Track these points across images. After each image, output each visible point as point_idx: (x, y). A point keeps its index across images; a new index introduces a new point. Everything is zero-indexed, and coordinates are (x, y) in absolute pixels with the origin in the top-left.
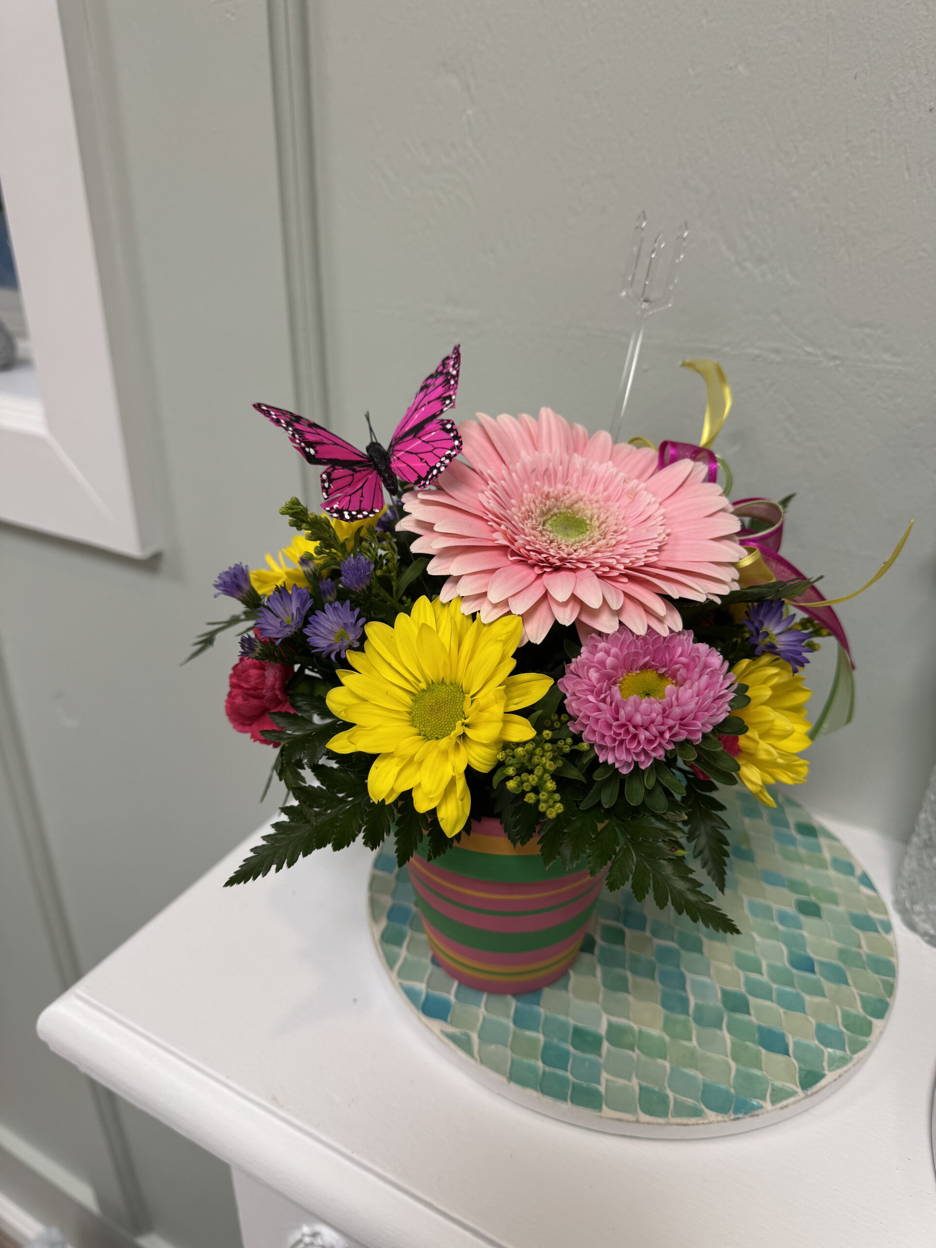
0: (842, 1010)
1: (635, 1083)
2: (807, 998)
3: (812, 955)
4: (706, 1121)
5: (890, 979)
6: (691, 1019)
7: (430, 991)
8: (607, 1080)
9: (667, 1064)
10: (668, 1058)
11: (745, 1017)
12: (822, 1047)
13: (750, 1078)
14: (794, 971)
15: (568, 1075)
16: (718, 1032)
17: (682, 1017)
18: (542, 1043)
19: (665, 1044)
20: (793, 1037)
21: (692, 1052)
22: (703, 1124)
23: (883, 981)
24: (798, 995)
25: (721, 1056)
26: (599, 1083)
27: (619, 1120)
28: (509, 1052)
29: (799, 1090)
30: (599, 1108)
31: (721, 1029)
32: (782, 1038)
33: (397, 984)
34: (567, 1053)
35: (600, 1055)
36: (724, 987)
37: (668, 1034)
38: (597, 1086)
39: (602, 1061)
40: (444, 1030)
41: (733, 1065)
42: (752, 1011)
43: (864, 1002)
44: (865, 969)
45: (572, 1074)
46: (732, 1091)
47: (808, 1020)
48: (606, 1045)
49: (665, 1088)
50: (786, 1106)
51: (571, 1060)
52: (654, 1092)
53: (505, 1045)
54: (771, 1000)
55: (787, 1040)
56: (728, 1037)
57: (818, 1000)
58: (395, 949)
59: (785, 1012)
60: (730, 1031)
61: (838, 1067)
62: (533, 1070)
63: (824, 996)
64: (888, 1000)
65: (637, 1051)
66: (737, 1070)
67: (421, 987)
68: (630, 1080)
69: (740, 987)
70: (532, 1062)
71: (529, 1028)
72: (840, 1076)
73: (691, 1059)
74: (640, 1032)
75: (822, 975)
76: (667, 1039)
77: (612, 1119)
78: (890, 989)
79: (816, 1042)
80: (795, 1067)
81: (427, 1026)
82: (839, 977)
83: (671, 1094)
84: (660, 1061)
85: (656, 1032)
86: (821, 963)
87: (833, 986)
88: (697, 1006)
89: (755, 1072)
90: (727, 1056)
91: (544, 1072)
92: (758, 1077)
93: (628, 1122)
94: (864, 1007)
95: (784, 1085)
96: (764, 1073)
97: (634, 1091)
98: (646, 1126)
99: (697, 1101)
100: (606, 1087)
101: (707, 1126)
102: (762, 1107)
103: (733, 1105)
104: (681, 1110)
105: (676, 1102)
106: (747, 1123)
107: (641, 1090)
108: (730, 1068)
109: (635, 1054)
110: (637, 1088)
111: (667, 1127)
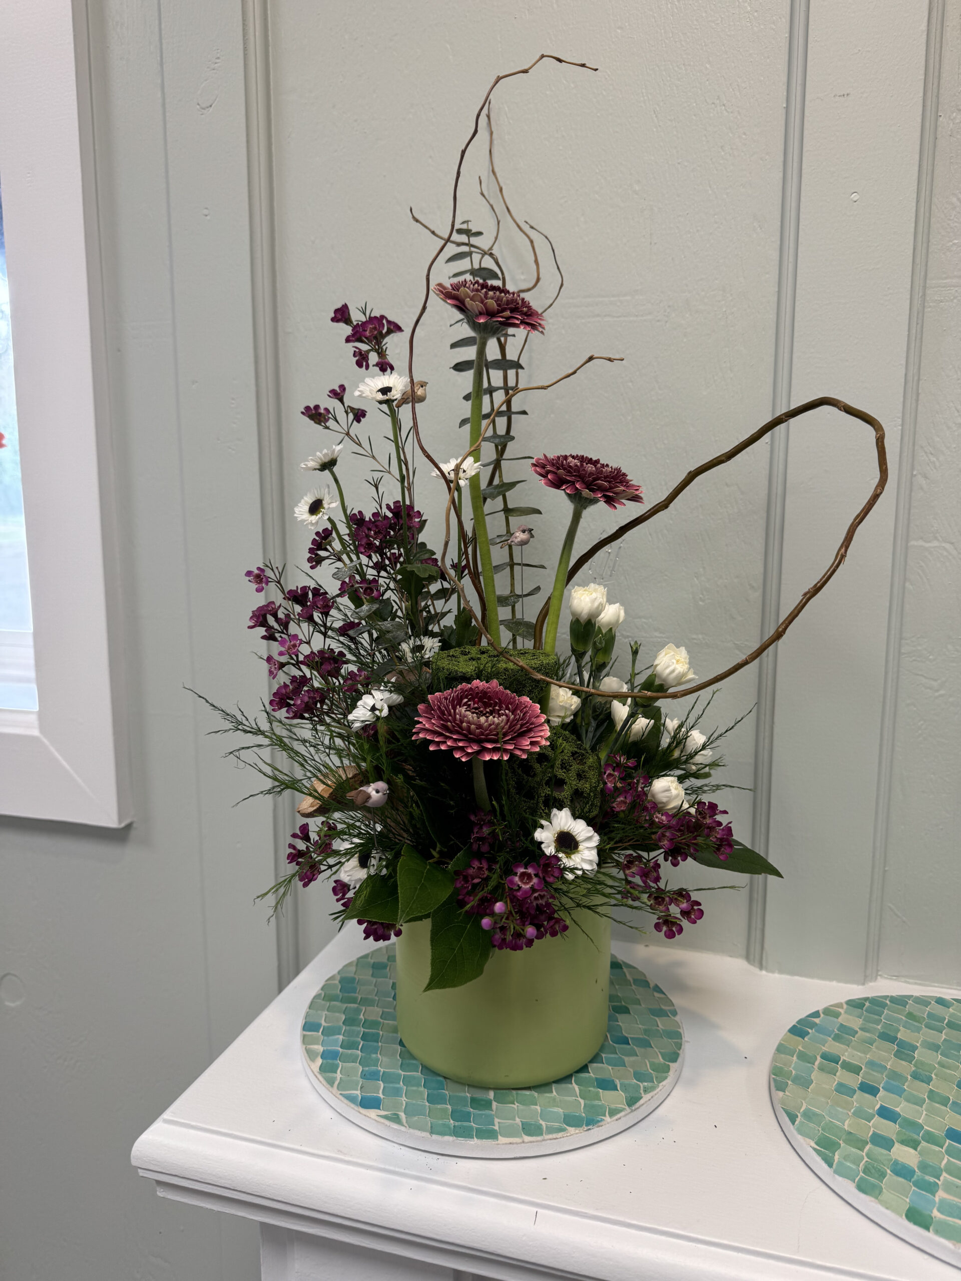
0: (649, 1062)
1: (518, 1121)
2: (626, 1059)
3: (627, 1035)
7: (364, 1094)
8: (499, 1123)
9: (538, 1108)
11: (588, 1075)
12: (639, 1083)
13: (594, 1106)
14: (615, 1045)
18: (450, 1110)
20: (619, 1081)
21: (554, 1099)
24: (621, 1058)
25: (573, 1098)
27: (510, 1143)
28: (428, 1119)
29: (626, 1107)
31: (571, 1084)
32: (612, 1082)
34: (470, 1113)
35: (491, 1110)
38: (493, 1127)
39: (493, 1113)
41: (582, 1102)
42: (591, 1071)
43: (664, 1055)
44: (662, 1037)
45: (475, 1123)
46: (583, 1115)
47: (628, 1070)
49: (539, 1121)
50: (620, 1118)
51: (472, 1116)
52: (532, 1124)
53: (425, 1115)
55: (615, 1082)
56: (576, 1087)
57: (633, 1059)
59: (613, 1069)
60: (577, 1083)
61: (650, 1092)
62: (445, 1126)
63: (637, 1056)
64: (678, 1051)
66: (584, 1104)
67: (358, 1093)
68: (515, 1120)
70: (445, 1121)
71: (439, 1103)
72: (652, 1097)
75: (633, 1045)
77: (506, 1144)
78: (679, 1046)
79: (635, 1081)
80: (622, 1096)
82: (646, 1044)
83: (544, 1123)
86: (633, 1039)
87: (642, 1050)
89: (597, 1103)
90: (578, 1098)
91: (454, 1125)
92: (599, 1105)
93: (517, 1142)
94: (664, 1058)
95: (617, 1106)
96: (602, 1102)
97: (519, 1126)
98: (529, 1144)
99: (561, 1124)
100: (499, 1127)
101: (570, 1137)
102: (604, 1120)
103: (585, 1122)
104: (551, 1130)
105: (547, 1126)
106: (596, 1133)
107: (523, 1124)
108: (579, 1102)
109: (516, 1106)
110: (520, 1124)
111: (544, 1143)
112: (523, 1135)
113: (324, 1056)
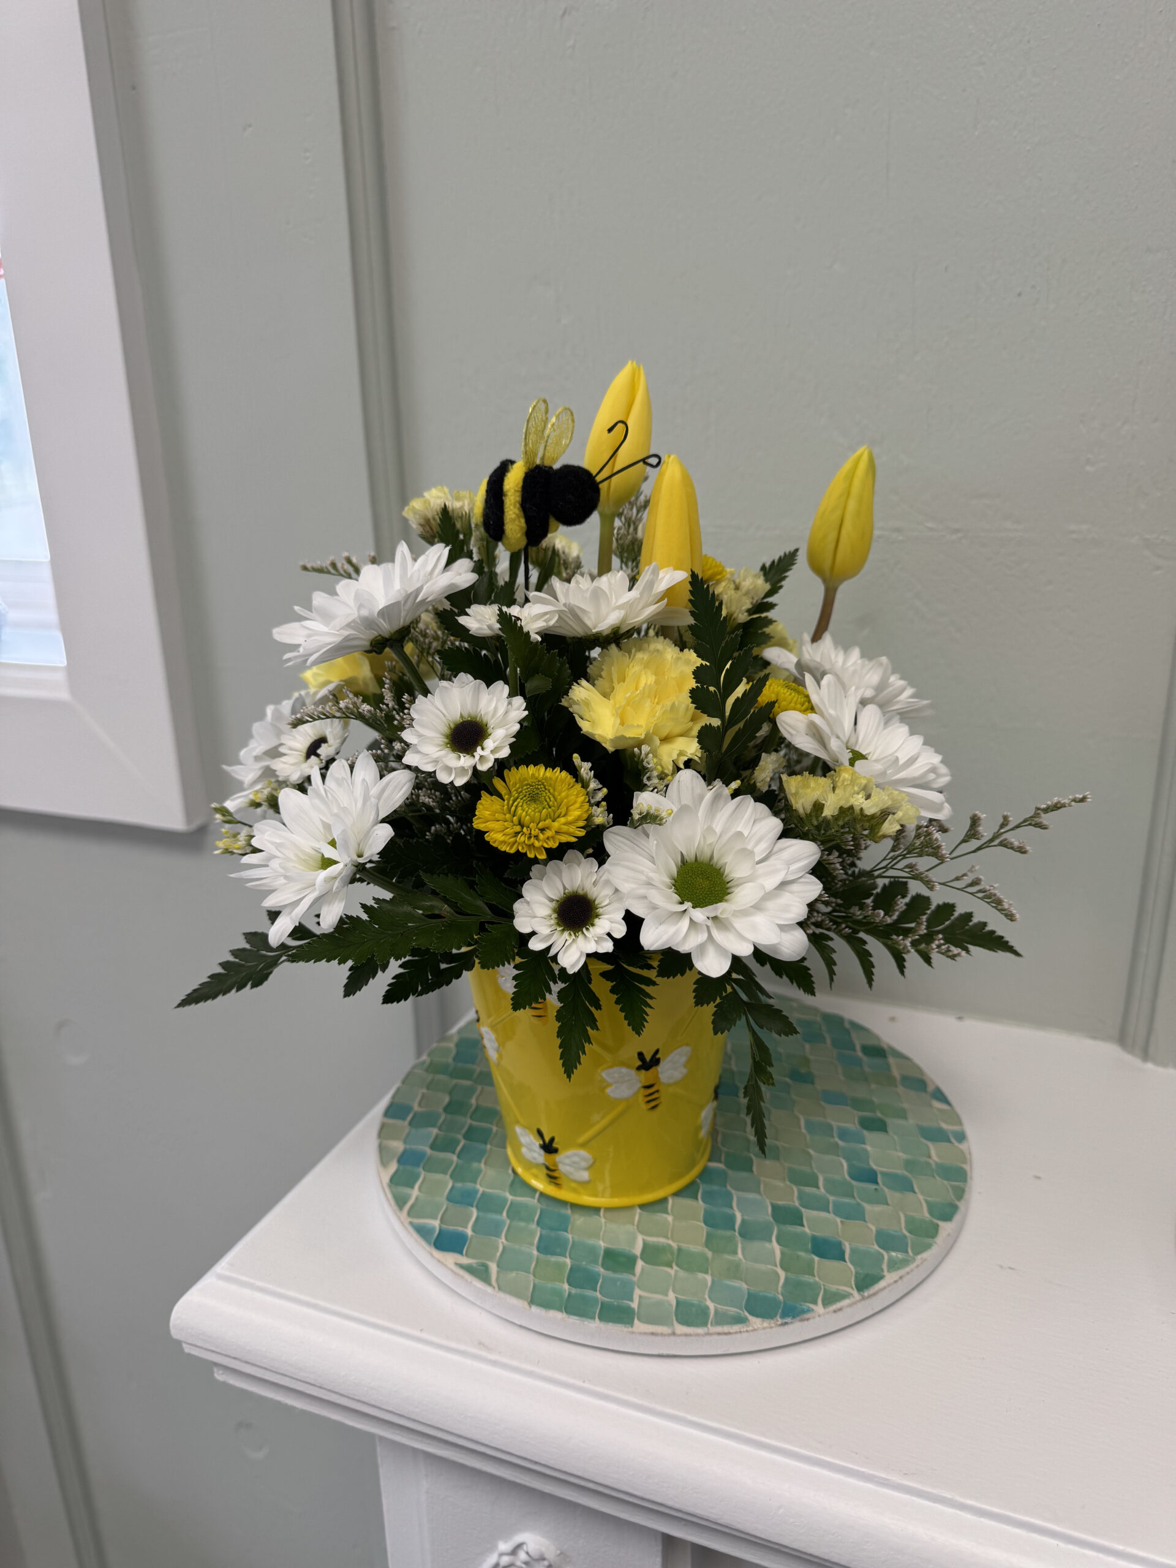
0: (906, 1216)
1: (672, 1297)
2: (868, 1207)
3: (875, 1167)
4: (750, 1329)
5: (960, 1184)
6: (737, 1234)
7: (444, 1227)
8: (640, 1297)
9: (709, 1278)
10: (710, 1272)
11: (799, 1229)
12: (882, 1251)
13: (801, 1284)
14: (854, 1183)
15: (597, 1294)
16: (767, 1245)
17: (729, 1233)
18: (569, 1267)
19: (707, 1259)
20: (850, 1244)
21: (737, 1265)
22: (747, 1331)
23: (953, 1187)
24: (859, 1204)
25: (769, 1267)
26: (632, 1300)
27: (653, 1334)
28: (532, 1277)
29: (855, 1293)
31: (770, 1241)
32: (839, 1245)
33: (407, 1224)
34: (598, 1274)
35: (634, 1274)
36: (775, 1202)
37: (710, 1250)
38: (629, 1303)
39: (635, 1279)
40: (459, 1262)
41: (782, 1274)
42: (805, 1223)
43: (931, 1207)
44: (934, 1177)
45: (600, 1293)
46: (781, 1298)
47: (869, 1228)
48: (640, 1264)
49: (706, 1300)
50: (840, 1309)
51: (601, 1281)
52: (693, 1305)
53: (527, 1271)
54: (829, 1212)
55: (843, 1247)
56: (777, 1249)
57: (878, 1208)
58: (407, 1190)
59: (842, 1222)
60: (778, 1242)
61: (899, 1268)
62: (559, 1293)
63: (887, 1204)
64: (958, 1203)
65: (675, 1267)
66: (786, 1279)
67: (436, 1223)
68: (667, 1295)
69: (794, 1202)
70: (557, 1285)
71: (554, 1254)
72: (901, 1278)
73: (734, 1271)
74: (680, 1250)
75: (884, 1185)
76: (709, 1254)
77: (645, 1333)
78: (960, 1193)
79: (876, 1247)
80: (851, 1271)
81: (439, 1261)
82: (906, 1186)
83: (711, 1306)
84: (700, 1275)
85: (697, 1248)
86: (884, 1174)
87: (897, 1195)
88: (743, 1221)
89: (807, 1278)
90: (776, 1266)
91: (570, 1294)
92: (809, 1284)
94: (931, 1212)
95: (838, 1289)
96: (817, 1279)
97: (671, 1305)
98: (684, 1338)
99: (741, 1309)
100: (640, 1304)
101: (752, 1333)
102: (813, 1310)
103: (780, 1311)
104: (722, 1319)
105: (716, 1312)
106: (797, 1330)
107: (678, 1302)
108: (777, 1275)
109: (672, 1271)
110: (674, 1303)
111: (707, 1338)
112: (675, 1322)
113: (401, 1160)
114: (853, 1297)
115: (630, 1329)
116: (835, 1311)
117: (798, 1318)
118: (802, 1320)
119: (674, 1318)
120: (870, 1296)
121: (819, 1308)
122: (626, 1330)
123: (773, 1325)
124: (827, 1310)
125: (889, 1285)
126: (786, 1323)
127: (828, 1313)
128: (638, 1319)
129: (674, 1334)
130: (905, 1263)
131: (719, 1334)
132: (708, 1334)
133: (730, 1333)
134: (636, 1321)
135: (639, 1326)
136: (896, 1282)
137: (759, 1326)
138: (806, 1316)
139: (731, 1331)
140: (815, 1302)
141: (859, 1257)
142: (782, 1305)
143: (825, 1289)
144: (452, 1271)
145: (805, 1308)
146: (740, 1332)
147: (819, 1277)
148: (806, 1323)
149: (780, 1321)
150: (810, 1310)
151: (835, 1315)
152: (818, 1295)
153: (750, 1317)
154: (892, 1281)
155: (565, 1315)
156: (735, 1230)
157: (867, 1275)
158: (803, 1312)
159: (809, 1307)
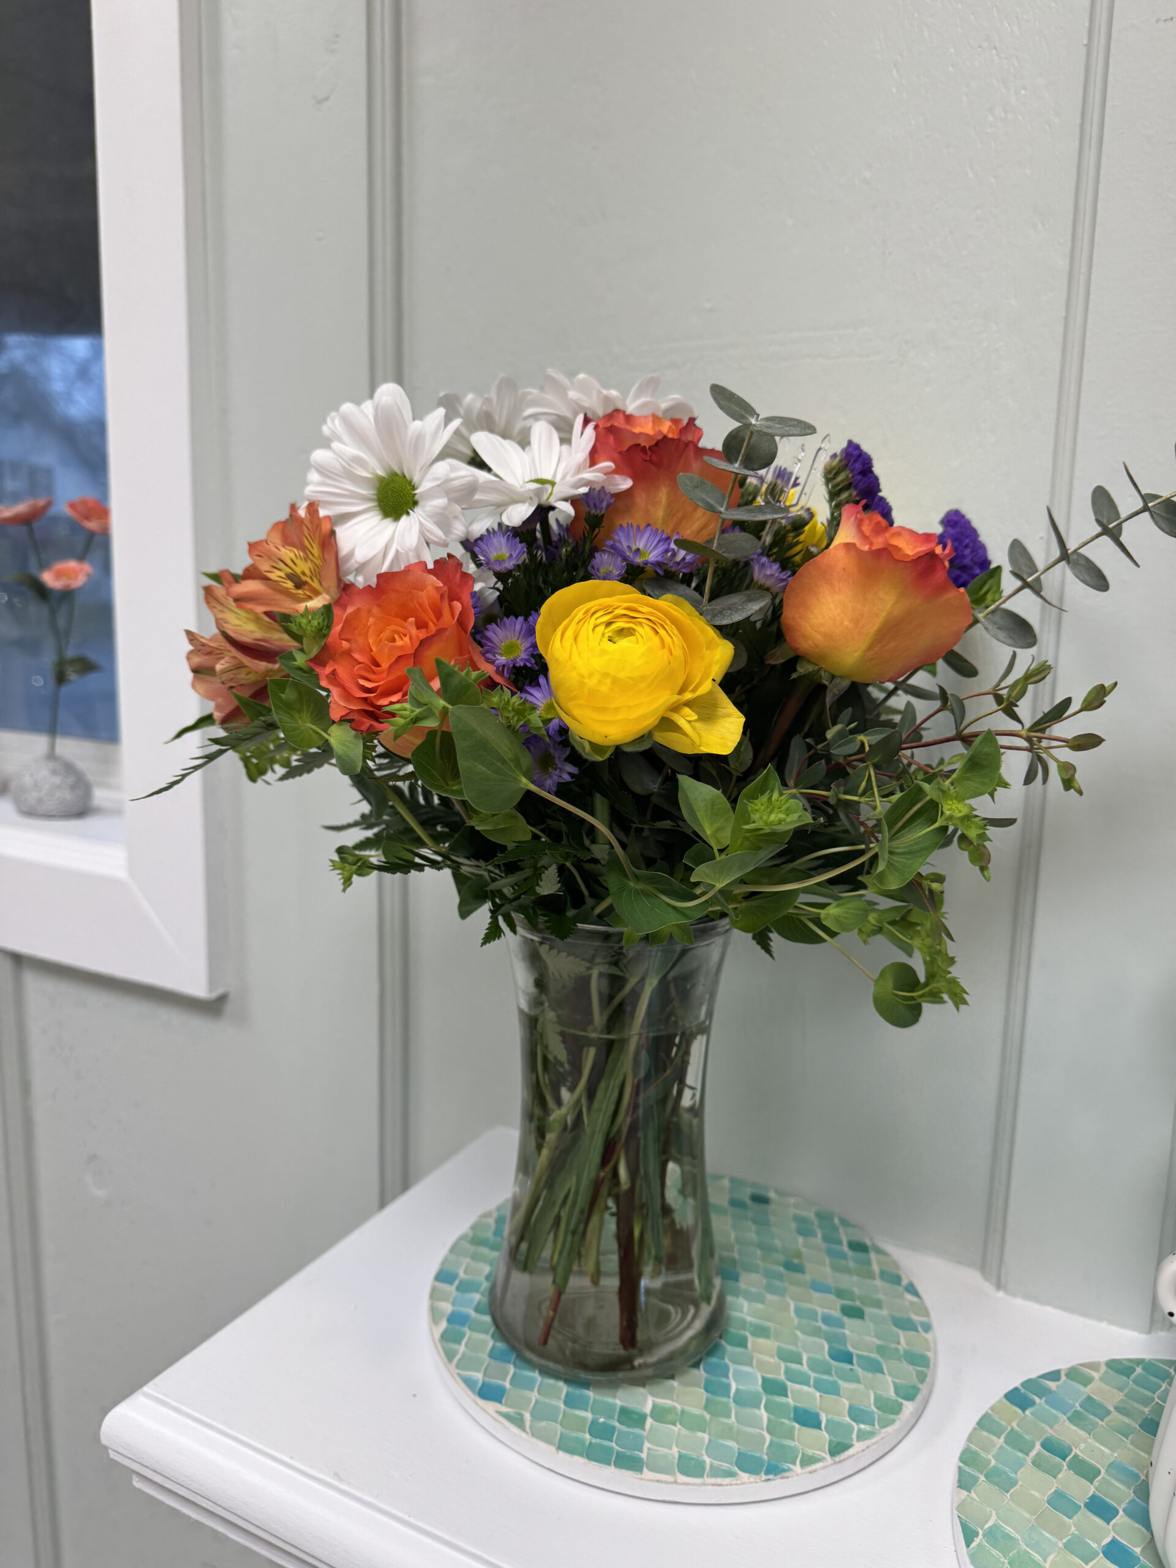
0: (875, 1394)
1: (675, 1451)
2: (843, 1384)
3: (852, 1350)
4: (739, 1482)
5: (923, 1369)
6: (731, 1401)
7: (487, 1379)
9: (706, 1437)
10: (707, 1431)
11: (783, 1399)
13: (782, 1447)
14: (833, 1363)
15: (613, 1444)
16: (756, 1411)
17: (723, 1399)
18: (590, 1420)
19: (705, 1420)
21: (730, 1428)
22: (737, 1484)
23: (917, 1371)
24: (835, 1382)
25: (758, 1430)
26: (641, 1451)
27: (658, 1481)
29: (828, 1457)
30: (640, 1471)
31: (759, 1408)
33: (455, 1374)
35: (644, 1429)
36: (764, 1375)
37: (708, 1413)
38: (639, 1453)
39: (645, 1433)
40: (498, 1410)
41: (768, 1437)
42: (789, 1394)
43: (897, 1388)
44: (901, 1361)
45: (616, 1443)
46: (765, 1457)
47: (842, 1402)
48: (650, 1421)
49: (703, 1455)
50: (815, 1471)
51: (616, 1434)
52: (692, 1459)
53: (555, 1422)
54: (808, 1385)
57: (853, 1386)
58: (454, 1347)
59: (820, 1396)
62: (582, 1442)
63: (859, 1383)
64: (920, 1386)
65: (679, 1426)
66: (771, 1442)
67: (480, 1376)
69: (780, 1375)
70: (580, 1435)
71: (578, 1408)
73: (728, 1432)
74: (683, 1411)
75: (859, 1366)
76: (708, 1416)
77: (652, 1481)
78: (923, 1377)
80: (826, 1438)
81: (482, 1407)
82: (876, 1368)
83: (708, 1460)
84: (700, 1434)
85: (698, 1411)
86: (860, 1357)
87: (869, 1375)
88: (737, 1390)
89: (788, 1442)
90: (763, 1430)
91: (590, 1443)
92: (790, 1448)
93: (666, 1482)
94: (897, 1392)
96: (797, 1443)
97: (674, 1458)
98: (684, 1487)
99: (732, 1465)
100: (648, 1454)
101: (740, 1486)
102: (792, 1470)
103: (765, 1468)
104: (716, 1472)
105: (712, 1466)
106: (778, 1486)
107: (680, 1456)
108: (764, 1439)
109: (677, 1429)
110: (677, 1455)
111: (703, 1488)
112: (677, 1472)
113: (450, 1318)
114: (827, 1461)
115: (640, 1476)
116: (810, 1472)
117: (779, 1476)
118: (783, 1478)
119: (676, 1469)
120: (840, 1461)
121: (797, 1468)
122: (636, 1476)
123: (758, 1480)
124: (804, 1471)
125: (858, 1453)
126: (769, 1480)
127: (805, 1473)
128: (647, 1468)
129: (675, 1482)
130: (871, 1434)
131: (713, 1485)
132: (704, 1484)
133: (721, 1485)
134: (645, 1469)
135: (647, 1474)
136: (863, 1450)
137: (747, 1481)
138: (785, 1474)
139: (724, 1483)
140: (794, 1463)
141: (833, 1428)
142: (766, 1465)
143: (803, 1453)
144: (493, 1418)
145: (786, 1468)
146: (731, 1485)
147: (798, 1442)
148: (785, 1480)
149: (764, 1477)
150: (789, 1470)
151: (810, 1475)
152: (797, 1457)
153: (740, 1472)
154: (860, 1449)
155: (586, 1461)
156: (729, 1396)
157: (839, 1444)
158: (784, 1471)
159: (789, 1467)
